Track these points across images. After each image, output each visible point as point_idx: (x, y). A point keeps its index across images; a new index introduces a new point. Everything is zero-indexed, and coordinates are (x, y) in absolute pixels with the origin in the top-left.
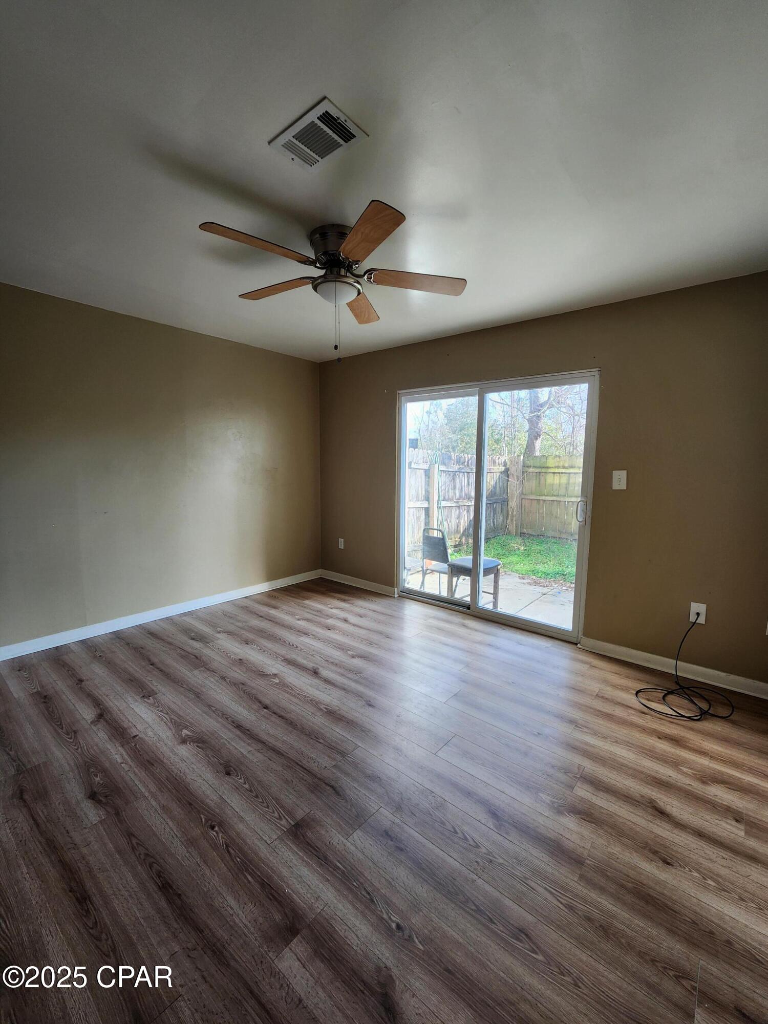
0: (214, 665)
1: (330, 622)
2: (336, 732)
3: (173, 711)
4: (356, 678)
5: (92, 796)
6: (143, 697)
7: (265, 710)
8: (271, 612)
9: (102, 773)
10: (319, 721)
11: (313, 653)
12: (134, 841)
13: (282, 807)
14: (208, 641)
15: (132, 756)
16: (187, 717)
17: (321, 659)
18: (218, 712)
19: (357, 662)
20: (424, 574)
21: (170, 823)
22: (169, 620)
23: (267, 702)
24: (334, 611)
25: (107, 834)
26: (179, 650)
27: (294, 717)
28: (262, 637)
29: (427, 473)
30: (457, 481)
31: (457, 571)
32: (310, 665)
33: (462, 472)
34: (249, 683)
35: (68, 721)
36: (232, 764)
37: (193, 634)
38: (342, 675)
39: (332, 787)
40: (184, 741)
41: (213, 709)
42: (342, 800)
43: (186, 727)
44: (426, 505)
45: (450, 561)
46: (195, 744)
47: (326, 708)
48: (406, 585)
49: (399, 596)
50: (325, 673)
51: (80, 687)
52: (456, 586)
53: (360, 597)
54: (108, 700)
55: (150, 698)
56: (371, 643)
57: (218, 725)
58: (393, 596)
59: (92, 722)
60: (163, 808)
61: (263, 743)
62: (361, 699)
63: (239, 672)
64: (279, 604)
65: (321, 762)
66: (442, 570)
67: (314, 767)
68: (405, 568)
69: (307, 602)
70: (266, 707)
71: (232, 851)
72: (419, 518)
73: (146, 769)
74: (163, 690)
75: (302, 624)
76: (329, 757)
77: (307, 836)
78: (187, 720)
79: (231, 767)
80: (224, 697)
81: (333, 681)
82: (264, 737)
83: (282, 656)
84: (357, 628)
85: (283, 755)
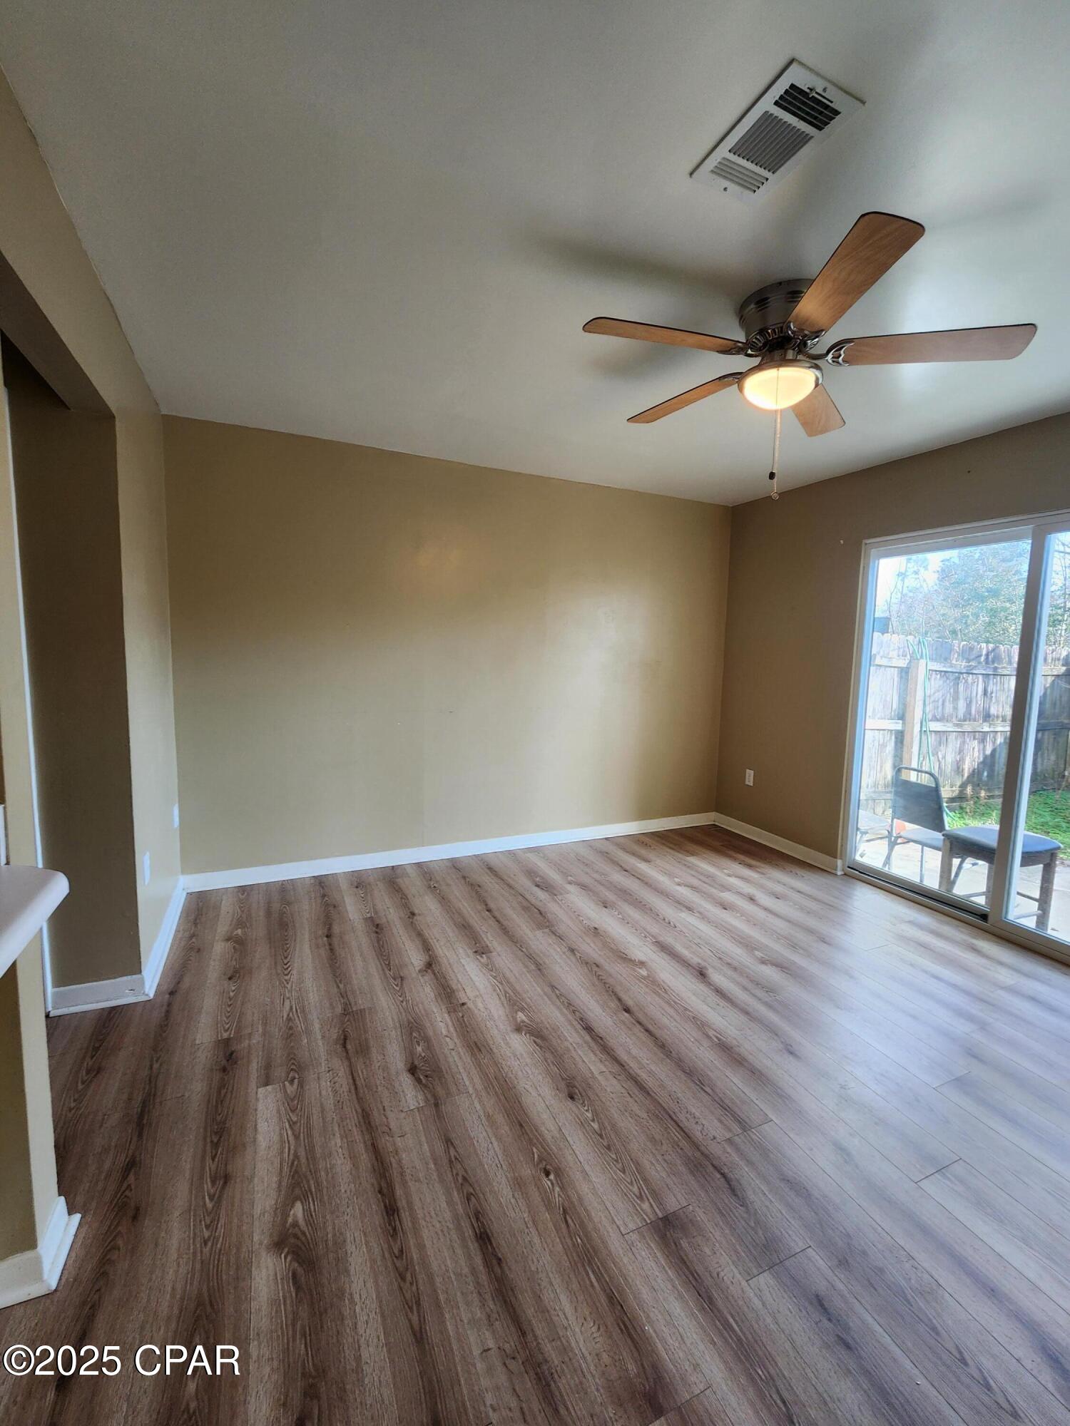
0: (562, 929)
1: (727, 896)
2: (732, 1082)
3: (508, 982)
4: (767, 1000)
5: (413, 1070)
6: (476, 952)
7: (626, 1014)
8: (639, 865)
9: (424, 1042)
10: (704, 1056)
11: (699, 941)
12: (452, 1152)
13: (645, 1180)
14: (556, 892)
15: (458, 1030)
16: (525, 996)
17: (711, 954)
18: (563, 998)
19: (769, 972)
20: (892, 845)
21: (495, 1144)
22: (511, 853)
23: (630, 1003)
24: (733, 880)
25: (424, 1128)
26: (521, 898)
27: (667, 1037)
28: (625, 901)
29: (905, 673)
30: (961, 687)
31: (961, 847)
32: (695, 960)
33: (972, 674)
34: (607, 966)
35: (397, 961)
36: (576, 1084)
37: (538, 879)
38: (745, 989)
39: (723, 1175)
40: (518, 1029)
41: (557, 992)
42: (741, 1206)
43: (522, 1010)
44: (899, 727)
45: (947, 828)
46: (531, 1037)
47: (717, 1037)
48: (858, 858)
49: (845, 874)
50: (717, 977)
51: (412, 922)
52: (957, 875)
53: (776, 866)
54: (438, 946)
55: (484, 956)
56: (794, 946)
57: (562, 1019)
58: (834, 872)
59: (420, 971)
60: (488, 1117)
61: (621, 1065)
62: (776, 1038)
63: (592, 945)
64: (651, 856)
65: (709, 1127)
66: (929, 842)
67: (696, 1132)
68: (858, 829)
69: (692, 859)
70: (627, 1010)
71: (570, 1221)
72: (883, 746)
73: (473, 1055)
74: (499, 949)
75: (684, 892)
76: (721, 1121)
77: (680, 1244)
78: (523, 999)
79: (577, 1088)
80: (572, 980)
81: (731, 997)
82: (624, 1057)
83: (652, 936)
84: (770, 916)
85: (649, 1094)
